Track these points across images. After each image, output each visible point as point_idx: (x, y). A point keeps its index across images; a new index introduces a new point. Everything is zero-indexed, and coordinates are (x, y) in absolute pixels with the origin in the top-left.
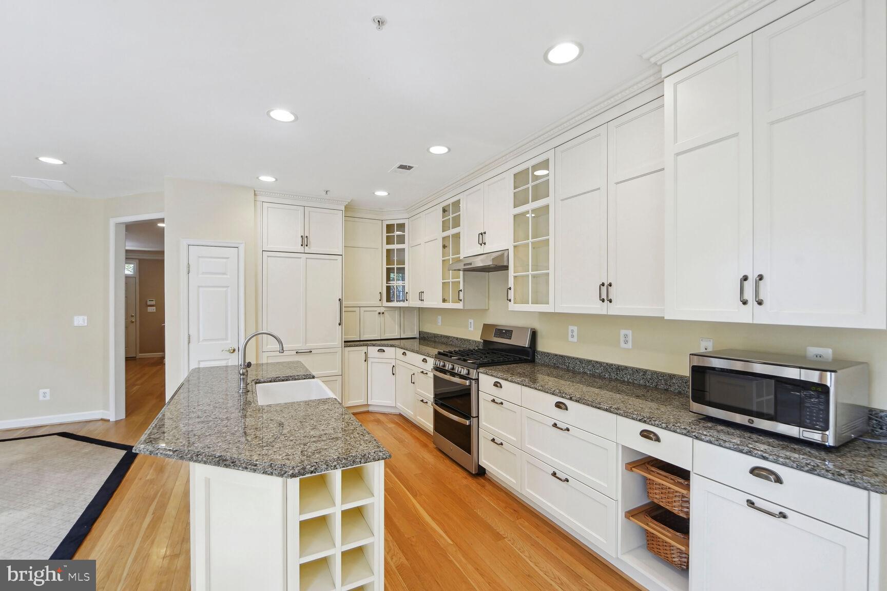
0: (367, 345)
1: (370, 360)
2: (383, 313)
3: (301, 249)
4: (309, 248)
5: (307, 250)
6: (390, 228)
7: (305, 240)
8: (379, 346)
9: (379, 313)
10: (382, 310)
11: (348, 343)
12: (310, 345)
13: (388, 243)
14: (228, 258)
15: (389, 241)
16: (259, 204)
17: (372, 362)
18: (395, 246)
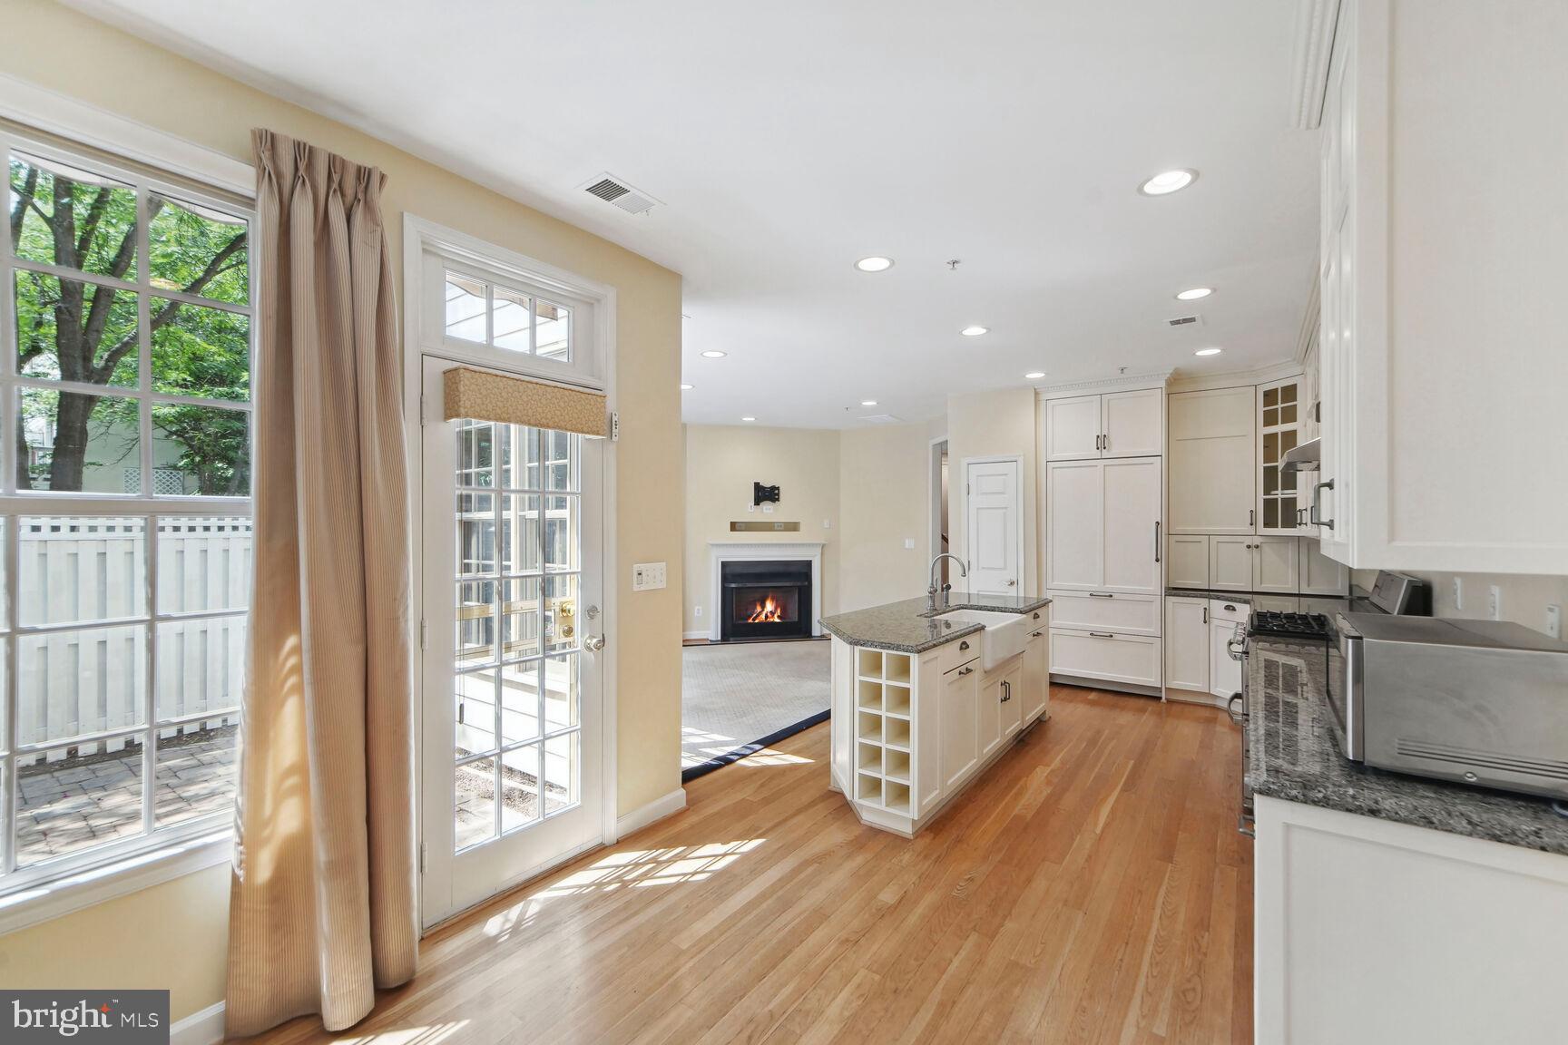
0: (1210, 598)
1: (1215, 622)
2: (1257, 547)
3: (1097, 454)
4: (1108, 450)
5: (1105, 454)
6: (1270, 397)
7: (1102, 442)
8: (1227, 599)
9: (1249, 547)
10: (1257, 541)
11: (1173, 591)
12: (1109, 588)
13: (1267, 424)
14: (1006, 475)
15: (1270, 419)
16: (1043, 404)
17: (1217, 626)
18: (1280, 428)
